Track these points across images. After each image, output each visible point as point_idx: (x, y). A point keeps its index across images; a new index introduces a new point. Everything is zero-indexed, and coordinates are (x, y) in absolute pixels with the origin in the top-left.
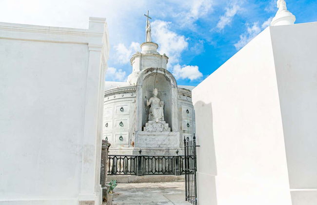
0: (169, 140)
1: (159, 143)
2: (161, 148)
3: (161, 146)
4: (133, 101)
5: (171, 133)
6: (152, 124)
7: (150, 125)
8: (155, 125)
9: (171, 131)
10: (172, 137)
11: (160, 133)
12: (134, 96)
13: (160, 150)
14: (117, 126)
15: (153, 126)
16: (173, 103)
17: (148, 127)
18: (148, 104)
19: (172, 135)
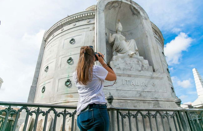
0: (154, 85)
1: (139, 89)
2: (144, 97)
3: (144, 94)
4: (91, 28)
5: (155, 75)
6: (123, 58)
7: (120, 59)
8: (128, 60)
9: (154, 71)
10: (158, 80)
11: (138, 73)
12: (92, 22)
13: (144, 101)
14: (63, 66)
15: (125, 62)
16: (148, 36)
17: (118, 62)
18: (112, 40)
19: (157, 78)
